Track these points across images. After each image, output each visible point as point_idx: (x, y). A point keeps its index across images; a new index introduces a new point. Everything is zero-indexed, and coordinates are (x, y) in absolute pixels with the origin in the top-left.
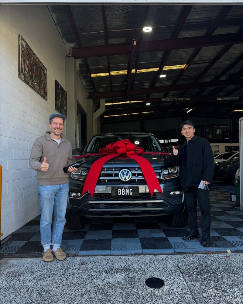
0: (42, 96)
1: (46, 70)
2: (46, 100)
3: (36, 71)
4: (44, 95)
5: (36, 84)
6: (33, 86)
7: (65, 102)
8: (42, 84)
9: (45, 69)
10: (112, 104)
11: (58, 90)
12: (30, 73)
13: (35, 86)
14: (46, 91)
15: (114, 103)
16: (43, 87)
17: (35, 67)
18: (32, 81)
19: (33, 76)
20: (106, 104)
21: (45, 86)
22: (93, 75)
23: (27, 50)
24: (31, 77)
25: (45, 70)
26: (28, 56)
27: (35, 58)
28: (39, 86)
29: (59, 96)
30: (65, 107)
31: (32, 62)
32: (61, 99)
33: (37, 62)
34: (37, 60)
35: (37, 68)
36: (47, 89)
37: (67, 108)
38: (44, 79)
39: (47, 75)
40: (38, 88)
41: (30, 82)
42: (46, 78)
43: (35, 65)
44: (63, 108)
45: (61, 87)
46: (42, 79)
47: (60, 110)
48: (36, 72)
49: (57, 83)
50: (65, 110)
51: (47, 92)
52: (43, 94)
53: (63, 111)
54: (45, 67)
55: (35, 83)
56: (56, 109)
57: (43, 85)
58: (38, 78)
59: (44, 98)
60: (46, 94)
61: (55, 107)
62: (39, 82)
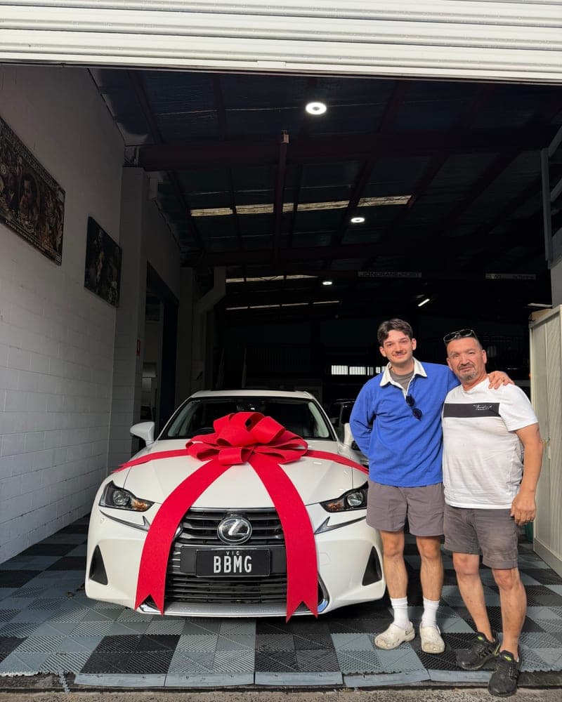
0: (46, 253)
1: (63, 192)
2: (59, 263)
3: (29, 193)
4: (52, 251)
5: (27, 223)
6: (17, 228)
7: (115, 270)
8: (47, 225)
9: (60, 189)
10: (242, 280)
11: (95, 242)
12: (12, 195)
13: (25, 228)
14: (59, 242)
15: (248, 279)
16: (50, 232)
17: (26, 184)
18: (16, 216)
19: (21, 203)
20: (228, 281)
21: (57, 232)
22: (196, 213)
23: (6, 140)
24: (14, 206)
25: (60, 193)
26: (6, 153)
27: (29, 161)
28: (37, 228)
29: (98, 256)
30: (114, 284)
31: (18, 170)
32: (103, 263)
33: (35, 172)
34: (34, 166)
35: (33, 184)
36: (62, 237)
37: (122, 286)
38: (54, 214)
39: (63, 204)
40: (33, 234)
41: (9, 218)
42: (61, 213)
43: (27, 177)
44: (109, 285)
45: (105, 234)
46: (49, 212)
47: (97, 291)
48: (29, 195)
49: (93, 226)
50: (113, 289)
51: (61, 245)
52: (47, 248)
53: (107, 293)
54: (58, 185)
55: (24, 219)
56: (86, 286)
57: (50, 227)
58: (34, 211)
59: (52, 258)
60: (59, 250)
61: (86, 280)
62: (36, 219)
